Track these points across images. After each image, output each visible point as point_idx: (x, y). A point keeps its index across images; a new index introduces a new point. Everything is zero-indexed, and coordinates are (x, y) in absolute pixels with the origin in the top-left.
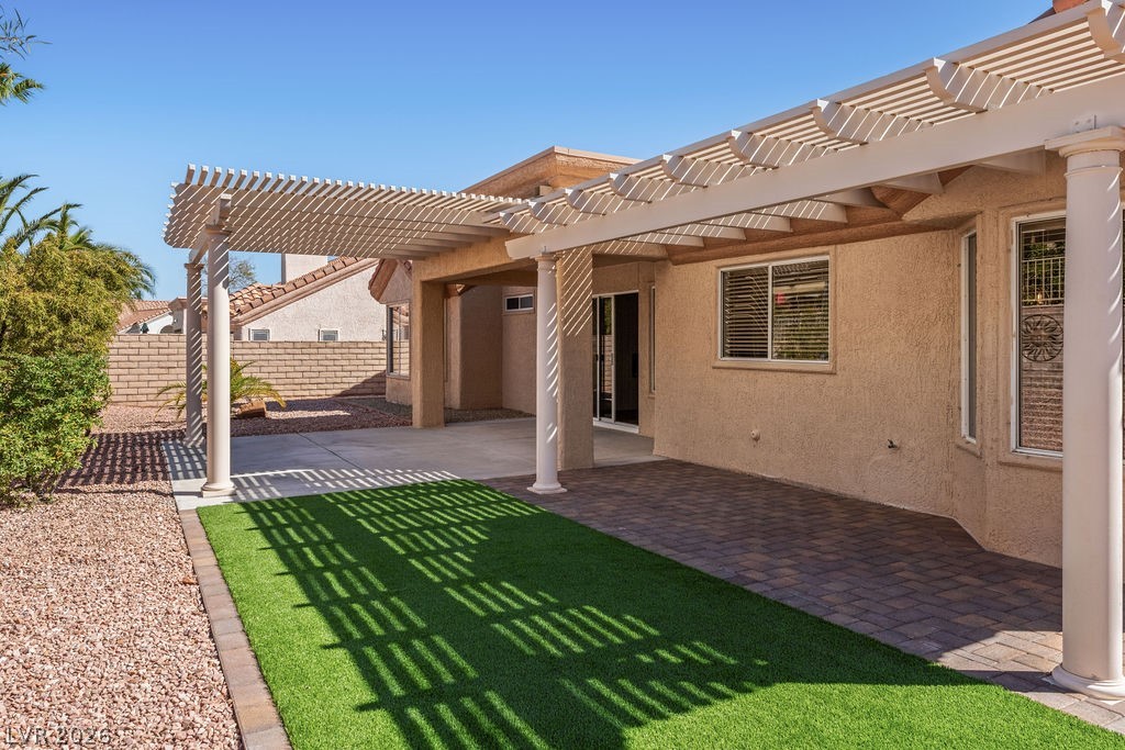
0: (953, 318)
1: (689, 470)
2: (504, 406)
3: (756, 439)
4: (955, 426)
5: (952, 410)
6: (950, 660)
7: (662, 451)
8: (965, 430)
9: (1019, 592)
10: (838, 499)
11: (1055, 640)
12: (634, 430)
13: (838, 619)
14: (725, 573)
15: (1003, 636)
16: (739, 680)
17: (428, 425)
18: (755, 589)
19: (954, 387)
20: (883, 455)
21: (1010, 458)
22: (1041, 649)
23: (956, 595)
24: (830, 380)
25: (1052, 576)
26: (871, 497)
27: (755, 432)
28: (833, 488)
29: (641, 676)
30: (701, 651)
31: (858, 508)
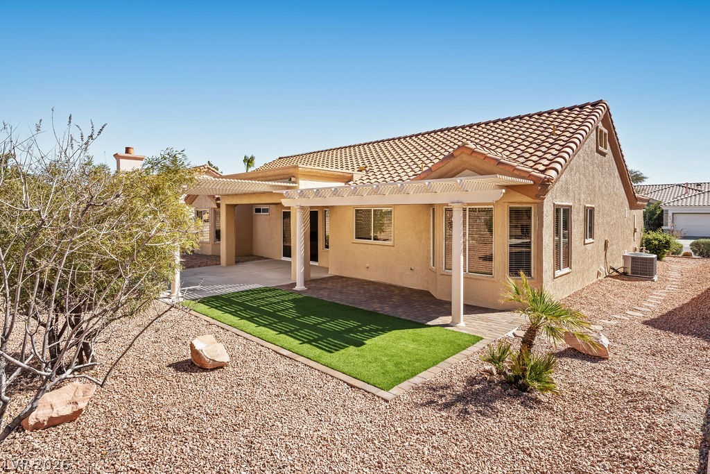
0: (429, 231)
1: (344, 279)
2: (254, 254)
3: (368, 268)
4: (429, 263)
5: (428, 258)
6: (429, 323)
7: (332, 273)
8: (432, 265)
9: (444, 308)
10: (396, 287)
11: (450, 317)
12: (316, 264)
13: (402, 317)
14: (371, 309)
15: (440, 318)
16: (384, 331)
17: (228, 264)
18: (380, 312)
19: (429, 251)
20: (409, 272)
21: (443, 273)
22: (448, 319)
23: (430, 310)
24: (392, 248)
25: (450, 303)
26: (405, 286)
27: (367, 265)
28: (394, 283)
29: (362, 332)
30: (373, 327)
31: (402, 289)
